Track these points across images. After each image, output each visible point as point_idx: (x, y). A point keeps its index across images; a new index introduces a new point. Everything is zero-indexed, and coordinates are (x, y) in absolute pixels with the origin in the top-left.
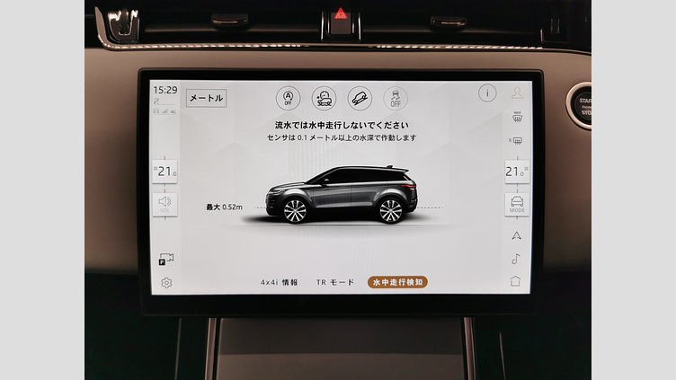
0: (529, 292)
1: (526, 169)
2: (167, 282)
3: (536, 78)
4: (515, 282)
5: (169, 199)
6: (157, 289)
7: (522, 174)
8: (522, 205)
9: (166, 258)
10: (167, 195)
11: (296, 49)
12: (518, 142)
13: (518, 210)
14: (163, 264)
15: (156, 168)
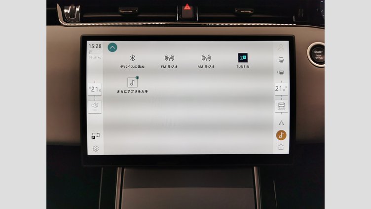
0: (288, 153)
1: (286, 87)
2: (96, 148)
3: (291, 39)
4: (281, 147)
5: (97, 104)
6: (90, 152)
7: (284, 90)
8: (284, 107)
9: (96, 135)
10: (96, 102)
11: (163, 26)
12: (282, 73)
13: (282, 109)
14: (94, 138)
15: (90, 88)
